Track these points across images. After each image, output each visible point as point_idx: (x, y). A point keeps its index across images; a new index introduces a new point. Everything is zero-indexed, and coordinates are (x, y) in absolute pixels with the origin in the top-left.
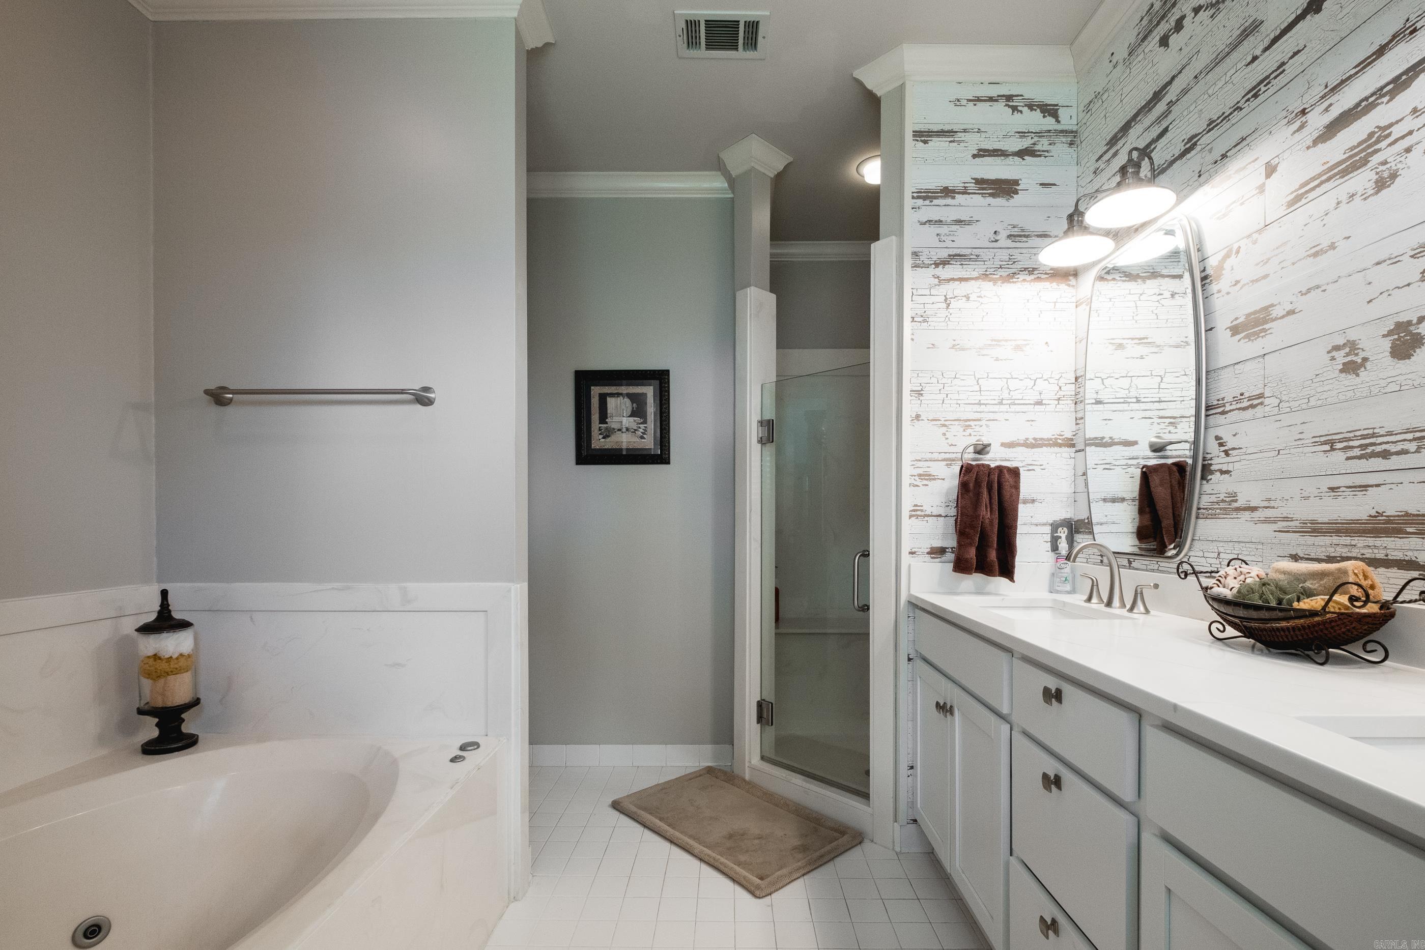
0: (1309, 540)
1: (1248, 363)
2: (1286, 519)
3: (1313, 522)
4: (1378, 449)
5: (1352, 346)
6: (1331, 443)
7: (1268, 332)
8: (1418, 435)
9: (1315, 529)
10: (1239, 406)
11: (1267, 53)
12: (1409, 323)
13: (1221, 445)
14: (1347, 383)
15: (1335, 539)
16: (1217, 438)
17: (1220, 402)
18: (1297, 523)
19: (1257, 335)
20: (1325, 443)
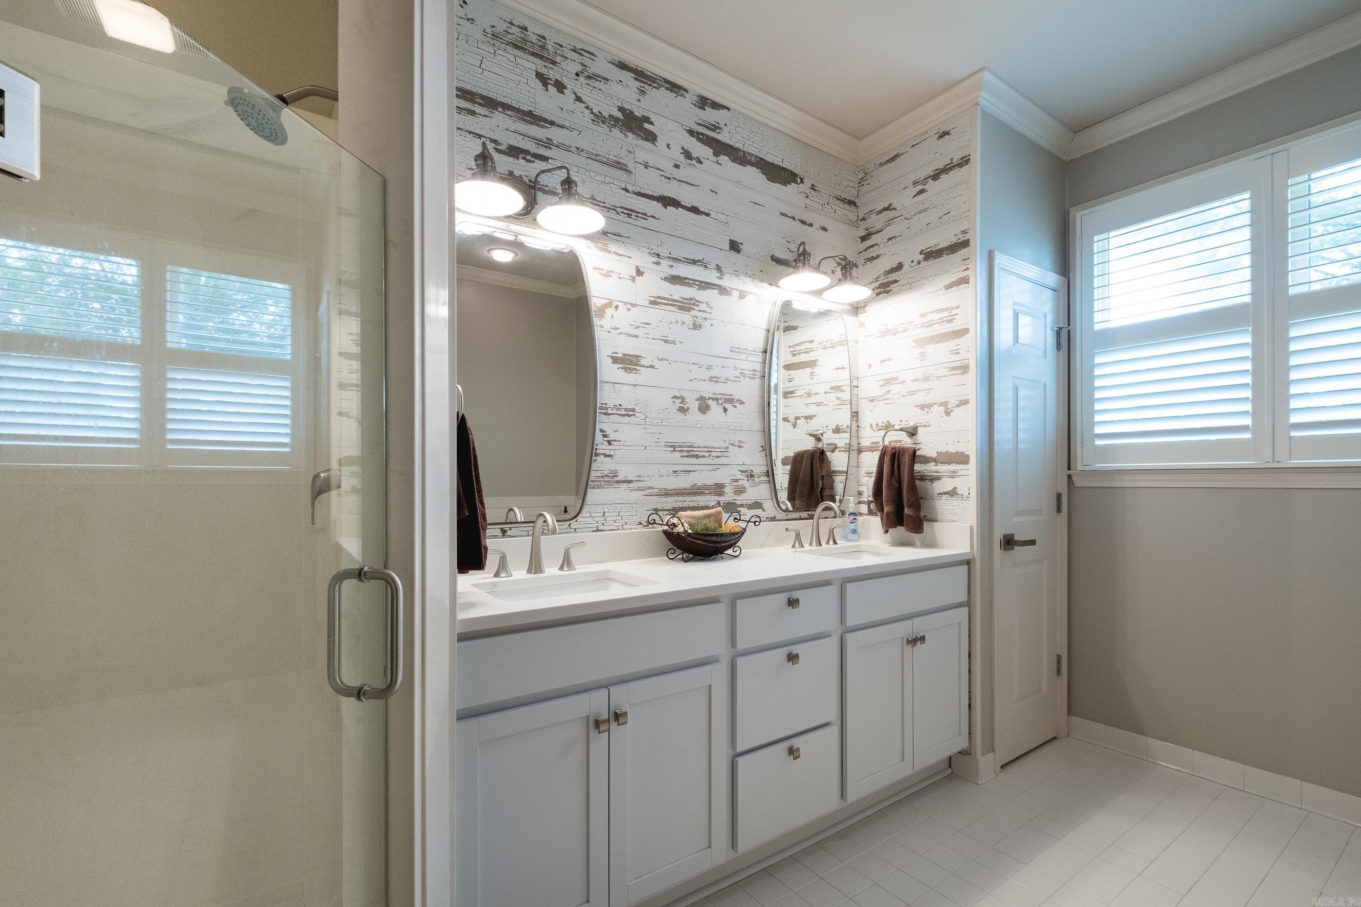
0: (664, 499)
1: (624, 386)
2: (650, 488)
3: (666, 489)
4: (695, 453)
5: (683, 400)
6: (674, 447)
7: (638, 372)
8: (709, 449)
9: (667, 493)
10: (618, 412)
11: (635, 196)
12: (705, 398)
13: (605, 436)
14: (681, 417)
15: (677, 498)
16: (601, 431)
17: (603, 406)
18: (656, 490)
19: (631, 370)
20: (671, 446)
